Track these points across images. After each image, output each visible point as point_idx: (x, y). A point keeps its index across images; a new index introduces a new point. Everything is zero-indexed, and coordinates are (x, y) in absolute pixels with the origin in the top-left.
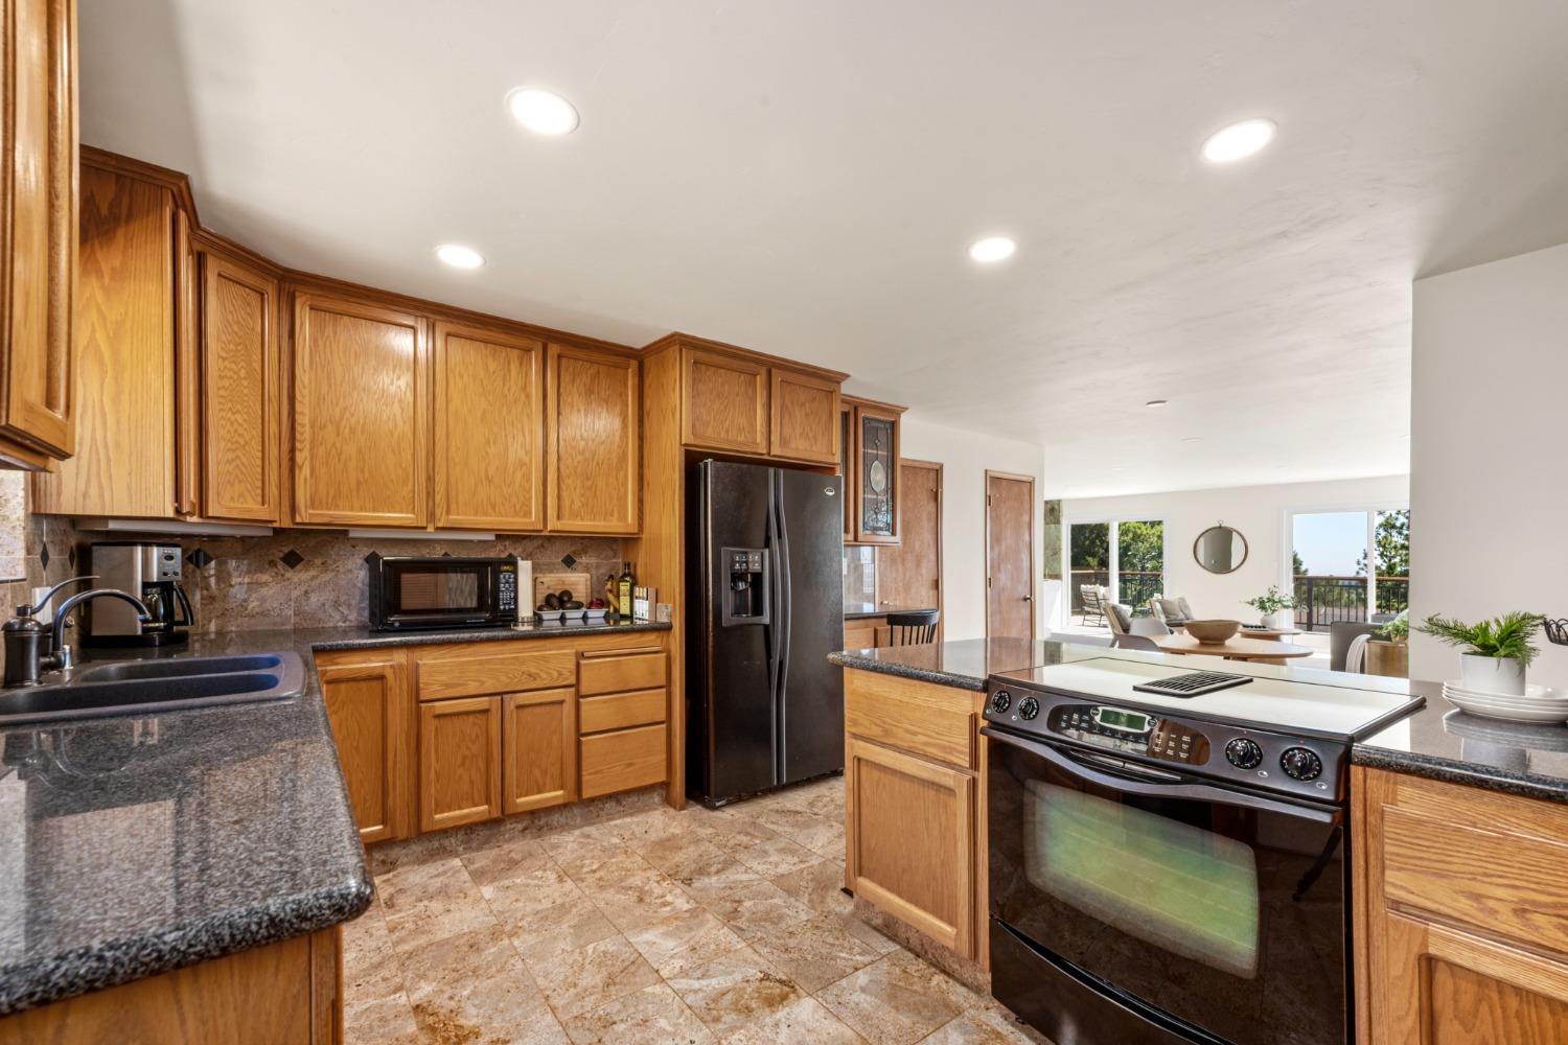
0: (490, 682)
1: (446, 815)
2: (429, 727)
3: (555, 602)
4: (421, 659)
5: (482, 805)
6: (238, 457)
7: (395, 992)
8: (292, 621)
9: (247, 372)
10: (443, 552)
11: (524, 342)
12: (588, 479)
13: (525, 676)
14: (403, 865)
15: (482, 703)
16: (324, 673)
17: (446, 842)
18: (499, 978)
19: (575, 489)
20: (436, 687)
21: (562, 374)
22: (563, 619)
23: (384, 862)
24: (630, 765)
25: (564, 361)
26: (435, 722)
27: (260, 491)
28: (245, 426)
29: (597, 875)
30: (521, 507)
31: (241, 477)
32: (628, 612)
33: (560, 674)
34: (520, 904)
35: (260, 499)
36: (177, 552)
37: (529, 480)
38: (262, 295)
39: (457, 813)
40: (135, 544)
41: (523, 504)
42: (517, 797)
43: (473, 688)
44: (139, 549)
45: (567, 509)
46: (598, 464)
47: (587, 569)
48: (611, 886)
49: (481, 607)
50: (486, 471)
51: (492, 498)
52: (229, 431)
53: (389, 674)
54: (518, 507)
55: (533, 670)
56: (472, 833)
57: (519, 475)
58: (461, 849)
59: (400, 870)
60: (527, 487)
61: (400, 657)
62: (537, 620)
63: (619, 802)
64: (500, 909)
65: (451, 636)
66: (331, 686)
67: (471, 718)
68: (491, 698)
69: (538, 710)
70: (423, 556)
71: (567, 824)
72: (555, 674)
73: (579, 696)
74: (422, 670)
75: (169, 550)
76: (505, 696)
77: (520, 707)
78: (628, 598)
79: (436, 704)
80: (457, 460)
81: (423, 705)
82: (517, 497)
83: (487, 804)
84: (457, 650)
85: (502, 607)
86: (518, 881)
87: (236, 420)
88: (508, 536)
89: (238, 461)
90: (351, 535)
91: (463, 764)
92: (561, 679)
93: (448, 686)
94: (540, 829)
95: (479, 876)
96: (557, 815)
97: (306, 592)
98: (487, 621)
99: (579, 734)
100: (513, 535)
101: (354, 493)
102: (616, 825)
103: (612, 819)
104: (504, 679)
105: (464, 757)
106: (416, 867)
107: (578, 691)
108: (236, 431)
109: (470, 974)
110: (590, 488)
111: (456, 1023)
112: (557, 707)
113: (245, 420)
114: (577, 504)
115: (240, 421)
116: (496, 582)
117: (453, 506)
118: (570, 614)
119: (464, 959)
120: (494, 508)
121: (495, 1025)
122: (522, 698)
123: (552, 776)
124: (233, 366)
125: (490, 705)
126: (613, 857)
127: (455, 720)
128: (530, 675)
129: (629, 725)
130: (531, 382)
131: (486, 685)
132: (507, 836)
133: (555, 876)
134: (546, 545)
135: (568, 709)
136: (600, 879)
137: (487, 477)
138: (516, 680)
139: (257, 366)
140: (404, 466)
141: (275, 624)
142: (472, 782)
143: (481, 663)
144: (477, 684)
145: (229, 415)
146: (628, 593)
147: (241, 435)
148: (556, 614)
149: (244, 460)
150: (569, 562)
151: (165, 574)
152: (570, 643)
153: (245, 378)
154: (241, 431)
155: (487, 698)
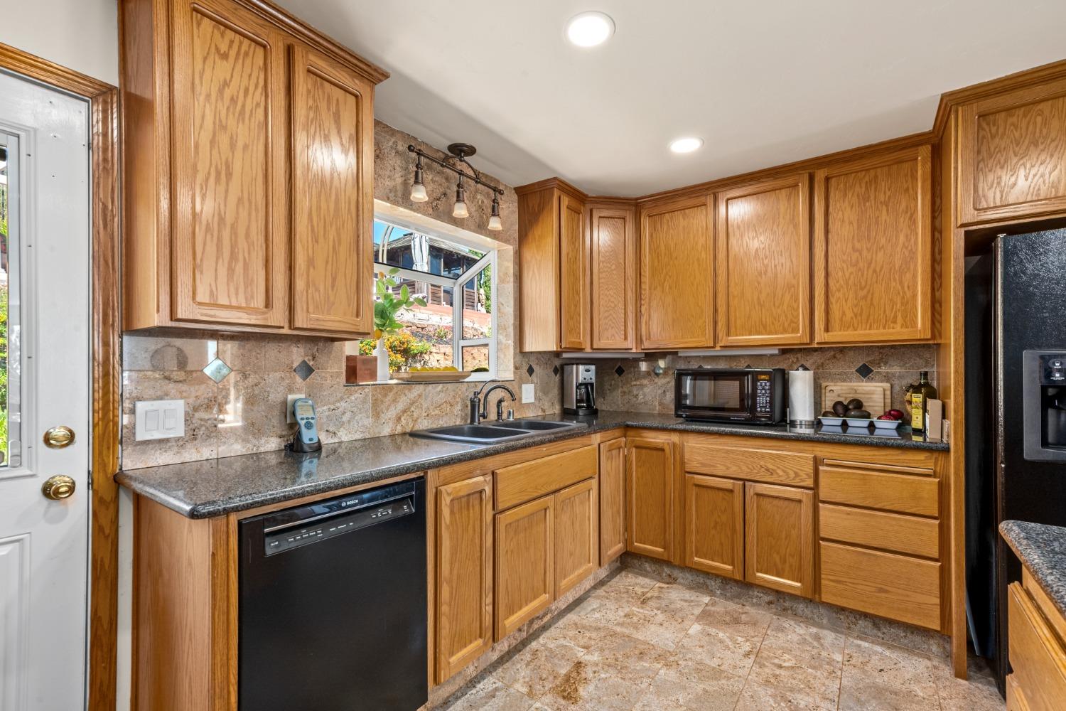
0: (734, 468)
1: (702, 560)
2: (692, 493)
3: (840, 410)
4: (687, 442)
5: (729, 565)
6: (611, 314)
7: (583, 648)
8: (657, 408)
9: (616, 266)
10: (746, 364)
11: (790, 181)
12: (862, 289)
13: (763, 470)
14: (680, 584)
15: (728, 484)
16: (633, 441)
17: (708, 582)
18: (628, 683)
19: (846, 301)
20: (695, 464)
21: (832, 195)
22: (845, 426)
23: (669, 576)
24: (881, 590)
25: (833, 182)
26: (695, 490)
27: (623, 332)
28: (615, 296)
29: (778, 672)
30: (789, 325)
31: (613, 325)
32: (920, 426)
33: (797, 475)
34: (700, 650)
35: (623, 337)
36: (593, 367)
37: (797, 300)
38: (624, 219)
39: (710, 563)
40: (573, 364)
41: (792, 321)
42: (758, 572)
43: (720, 470)
44: (575, 366)
45: (838, 321)
46: (875, 271)
47: (887, 378)
48: (776, 688)
49: (742, 408)
50: (758, 298)
51: (764, 320)
52: (606, 301)
53: (667, 448)
54: (786, 324)
55: (770, 466)
56: (727, 584)
57: (787, 297)
58: (718, 592)
59: (675, 585)
60: (795, 306)
61: (675, 438)
62: (817, 424)
63: (876, 626)
64: (685, 645)
65: (705, 428)
66: (638, 450)
67: (721, 494)
68: (736, 482)
69: (776, 502)
70: (731, 368)
71: (812, 618)
72: (792, 475)
73: (816, 500)
74: (686, 450)
75: (587, 367)
76: (747, 483)
77: (758, 495)
78: (921, 411)
79: (695, 476)
80: (736, 293)
81: (687, 475)
82: (786, 316)
83: (732, 565)
84: (711, 439)
85: (759, 409)
86: (721, 635)
87: (610, 294)
88: (800, 349)
89: (611, 317)
90: (679, 355)
91: (715, 527)
92: (797, 480)
93: (704, 465)
94: (785, 609)
95: (705, 616)
96: (801, 606)
97: (664, 391)
98: (746, 420)
99: (817, 538)
100: (804, 349)
101: (671, 327)
102: (859, 646)
103: (861, 639)
104: (744, 468)
105: (716, 523)
106: (684, 588)
107: (816, 496)
108: (609, 300)
109: (619, 668)
110: (865, 298)
111: (578, 687)
112: (793, 505)
113: (615, 293)
114: (849, 315)
115: (612, 294)
116: (755, 388)
117: (732, 330)
118: (851, 422)
119: (628, 658)
120: (765, 327)
121: (587, 706)
122: (762, 488)
123: (791, 566)
124: (608, 265)
125: (734, 487)
126: (814, 668)
127: (709, 491)
128: (768, 470)
129: (883, 547)
130: (798, 215)
131: (731, 470)
132: (755, 600)
133: (748, 649)
134: (837, 356)
135: (806, 509)
136: (776, 676)
137: (759, 303)
138: (755, 471)
139: (622, 261)
140: (700, 304)
141: (650, 410)
142: (721, 544)
143: (728, 452)
144: (724, 468)
145: (606, 292)
146: (921, 406)
147: (612, 302)
148: (838, 421)
149: (614, 316)
150: (865, 372)
151: (585, 379)
152: (811, 448)
153: (615, 269)
154: (612, 299)
155: (732, 481)
